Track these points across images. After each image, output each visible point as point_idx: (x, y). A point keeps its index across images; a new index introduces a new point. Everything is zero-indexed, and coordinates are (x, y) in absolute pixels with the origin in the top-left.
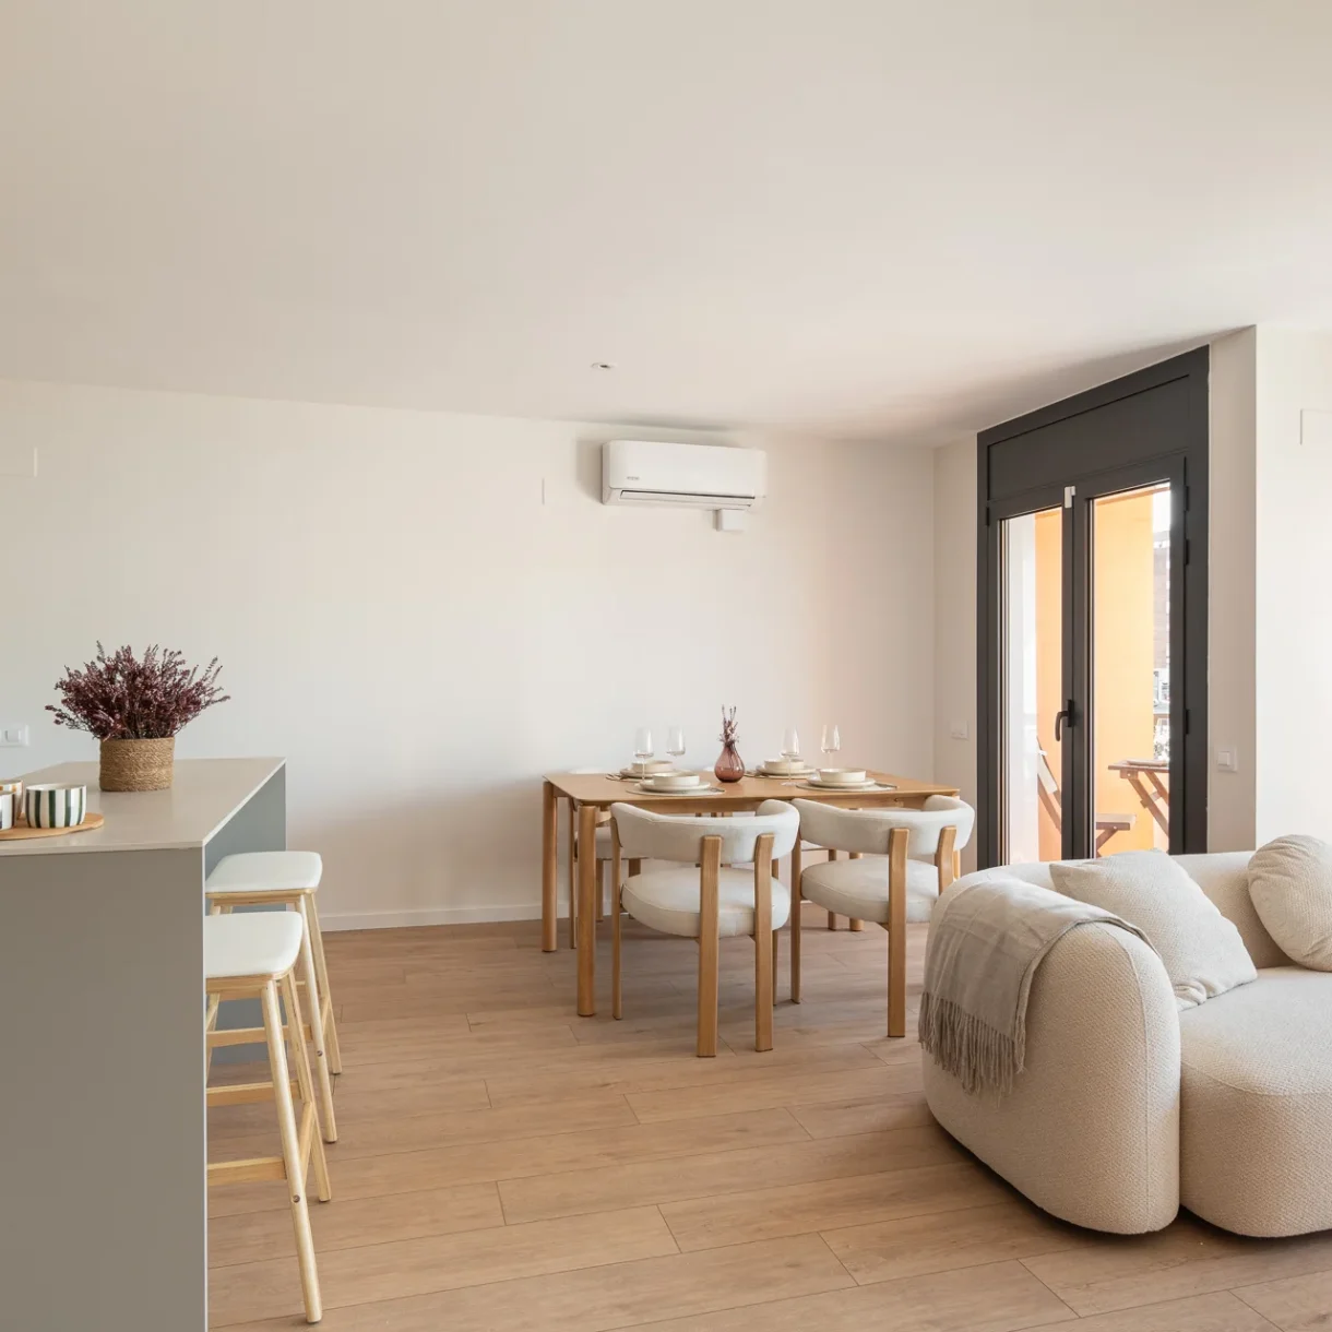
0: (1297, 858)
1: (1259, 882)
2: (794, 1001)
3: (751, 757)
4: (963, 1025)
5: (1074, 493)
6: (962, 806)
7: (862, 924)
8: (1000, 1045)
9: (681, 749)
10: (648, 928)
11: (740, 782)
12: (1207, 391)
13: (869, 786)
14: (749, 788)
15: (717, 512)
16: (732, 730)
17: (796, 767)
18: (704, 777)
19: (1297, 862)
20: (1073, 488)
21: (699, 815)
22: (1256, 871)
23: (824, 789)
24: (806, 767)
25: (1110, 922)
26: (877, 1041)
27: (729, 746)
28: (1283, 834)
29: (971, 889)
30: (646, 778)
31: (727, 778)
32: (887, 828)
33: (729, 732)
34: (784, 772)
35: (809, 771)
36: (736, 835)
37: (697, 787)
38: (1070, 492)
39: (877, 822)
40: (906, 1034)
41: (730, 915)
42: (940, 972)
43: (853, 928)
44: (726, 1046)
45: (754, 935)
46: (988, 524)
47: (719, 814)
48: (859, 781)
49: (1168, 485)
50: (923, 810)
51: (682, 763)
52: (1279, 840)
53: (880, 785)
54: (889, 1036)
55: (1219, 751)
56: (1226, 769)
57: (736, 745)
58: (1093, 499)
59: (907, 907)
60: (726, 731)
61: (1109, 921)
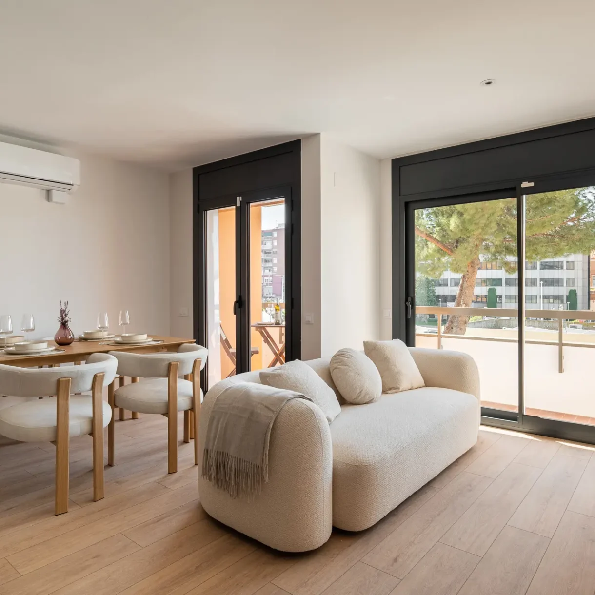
0: (349, 358)
1: (337, 370)
2: (110, 465)
3: (77, 329)
4: (232, 463)
5: (241, 200)
6: (201, 348)
7: (139, 415)
8: (254, 470)
9: (32, 327)
10: (8, 438)
11: (71, 345)
12: (300, 159)
13: (149, 342)
14: (77, 348)
15: (49, 192)
16: (66, 315)
17: (104, 334)
18: (50, 344)
19: (349, 359)
20: (241, 197)
21: (42, 367)
22: (335, 365)
23: (123, 345)
24: (109, 334)
25: (301, 397)
26: (164, 478)
27: (64, 324)
28: (341, 348)
29: (227, 390)
30: (8, 347)
31: (63, 342)
32: (167, 363)
33: (64, 316)
34: (97, 337)
35: (111, 336)
36: (81, 375)
37: (46, 349)
38: (239, 199)
39: (161, 360)
40: (178, 470)
41: (76, 425)
42: (215, 437)
43: (134, 417)
44: (74, 503)
45: (92, 433)
46: (198, 212)
47: (56, 365)
48: (144, 339)
49: (283, 199)
50: (178, 352)
51: (31, 336)
52: (340, 351)
53: (155, 341)
54: (169, 473)
55: (306, 315)
56: (308, 323)
57: (69, 324)
58: (250, 203)
59: (178, 403)
60: (62, 316)
61: (299, 397)
